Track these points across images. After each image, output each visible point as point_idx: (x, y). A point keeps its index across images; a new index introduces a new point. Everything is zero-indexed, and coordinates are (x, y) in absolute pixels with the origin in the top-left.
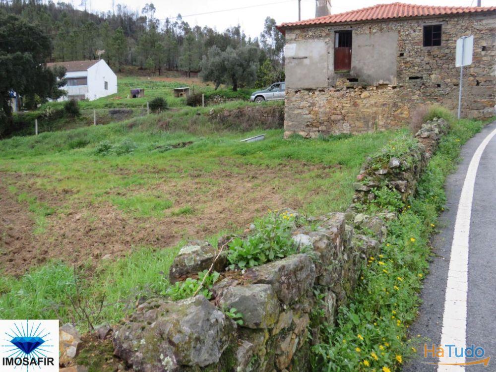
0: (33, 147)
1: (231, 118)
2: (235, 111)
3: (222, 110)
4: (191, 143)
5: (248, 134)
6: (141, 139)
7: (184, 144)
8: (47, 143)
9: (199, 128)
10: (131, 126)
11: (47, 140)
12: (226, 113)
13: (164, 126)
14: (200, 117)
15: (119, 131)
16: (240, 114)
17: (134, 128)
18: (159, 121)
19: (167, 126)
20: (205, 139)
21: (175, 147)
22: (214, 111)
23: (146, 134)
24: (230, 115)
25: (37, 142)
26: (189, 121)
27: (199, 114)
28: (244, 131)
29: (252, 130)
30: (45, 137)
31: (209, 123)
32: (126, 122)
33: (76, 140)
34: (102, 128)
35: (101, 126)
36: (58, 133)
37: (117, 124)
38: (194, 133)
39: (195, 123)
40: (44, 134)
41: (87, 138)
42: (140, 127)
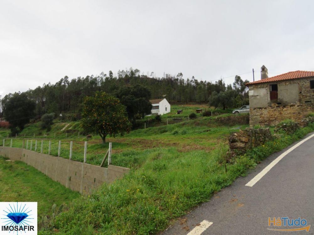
0: (146, 133)
1: (225, 121)
2: (227, 118)
3: (221, 118)
4: (210, 130)
5: (233, 127)
6: (188, 129)
7: (207, 131)
8: (151, 131)
9: (212, 125)
10: (184, 124)
11: (151, 130)
12: (223, 119)
13: (197, 124)
14: (212, 120)
15: (179, 126)
16: (229, 119)
17: (185, 126)
18: (195, 122)
19: (198, 124)
20: (216, 129)
21: (204, 131)
22: (218, 118)
23: (190, 127)
24: (224, 120)
25: (147, 131)
26: (207, 122)
27: (211, 119)
28: (231, 126)
29: (234, 125)
30: (150, 129)
31: (216, 123)
32: (181, 123)
33: (162, 130)
34: (172, 126)
35: (171, 125)
36: (154, 128)
37: (177, 124)
38: (210, 127)
39: (210, 123)
40: (149, 128)
41: (167, 129)
42: (187, 125)
